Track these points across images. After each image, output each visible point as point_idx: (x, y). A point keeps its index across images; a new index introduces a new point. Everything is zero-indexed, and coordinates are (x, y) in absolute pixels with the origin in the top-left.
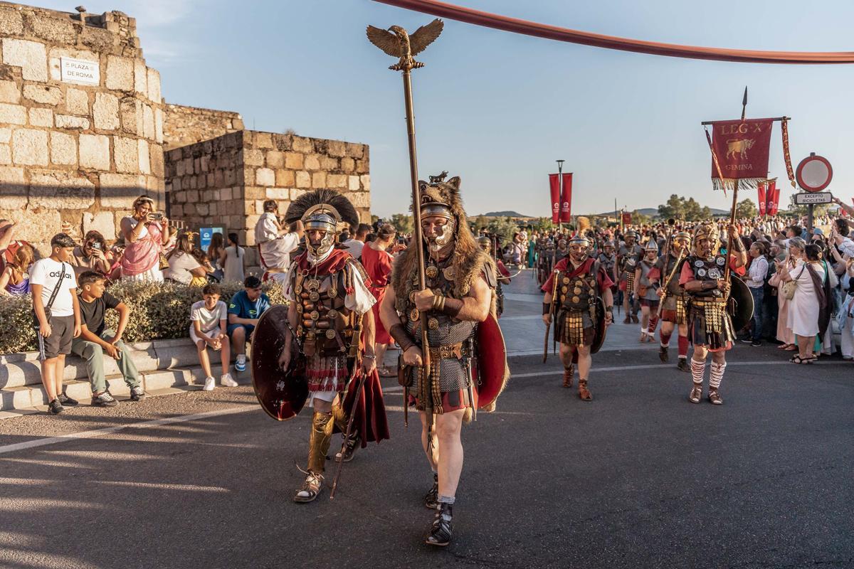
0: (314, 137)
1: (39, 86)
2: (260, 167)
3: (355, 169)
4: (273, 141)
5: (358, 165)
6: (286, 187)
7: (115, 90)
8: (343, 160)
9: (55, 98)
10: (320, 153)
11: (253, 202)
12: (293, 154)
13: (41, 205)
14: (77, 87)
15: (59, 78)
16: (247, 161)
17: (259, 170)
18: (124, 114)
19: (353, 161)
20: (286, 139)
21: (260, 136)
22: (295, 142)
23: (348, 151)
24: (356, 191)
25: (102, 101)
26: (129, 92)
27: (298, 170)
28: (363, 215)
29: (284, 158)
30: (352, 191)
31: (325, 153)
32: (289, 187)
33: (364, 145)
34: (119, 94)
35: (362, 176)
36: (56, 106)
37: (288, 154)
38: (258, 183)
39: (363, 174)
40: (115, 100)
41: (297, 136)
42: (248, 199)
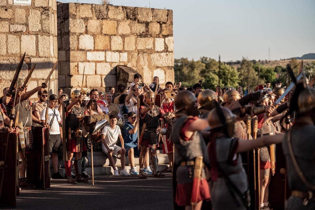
0: (126, 6)
1: (2, 9)
2: (82, 34)
3: (161, 32)
4: (92, 11)
5: (163, 28)
6: (103, 50)
7: (39, 7)
8: (150, 25)
9: (10, 15)
10: (131, 19)
11: (76, 64)
12: (108, 21)
13: (3, 78)
14: (20, 7)
15: (12, 3)
16: (72, 29)
17: (82, 36)
18: (43, 21)
19: (158, 25)
20: (103, 9)
21: (82, 8)
22: (110, 11)
23: (154, 16)
24: (162, 52)
25: (32, 14)
26: (46, 7)
27: (112, 35)
28: (167, 73)
29: (101, 25)
30: (157, 52)
31: (135, 19)
32: (105, 51)
33: (168, 10)
34: (41, 9)
35: (167, 39)
36: (10, 19)
37: (104, 22)
38: (80, 48)
39: (168, 36)
40: (39, 13)
41: (111, 5)
42: (73, 62)
